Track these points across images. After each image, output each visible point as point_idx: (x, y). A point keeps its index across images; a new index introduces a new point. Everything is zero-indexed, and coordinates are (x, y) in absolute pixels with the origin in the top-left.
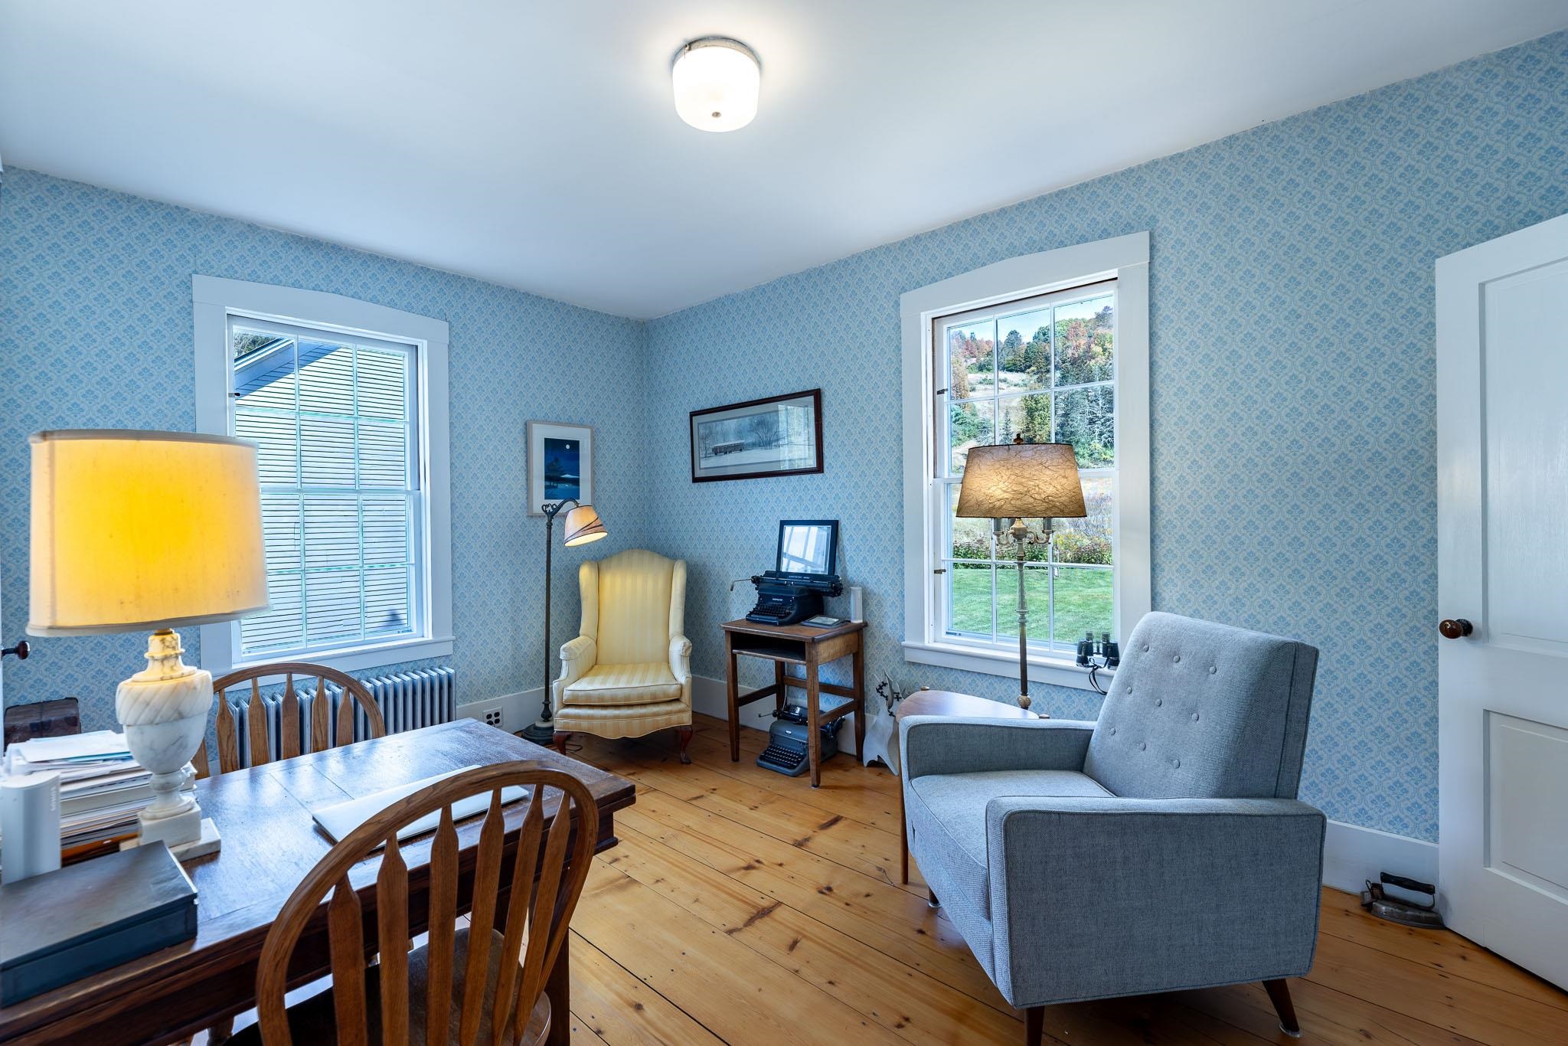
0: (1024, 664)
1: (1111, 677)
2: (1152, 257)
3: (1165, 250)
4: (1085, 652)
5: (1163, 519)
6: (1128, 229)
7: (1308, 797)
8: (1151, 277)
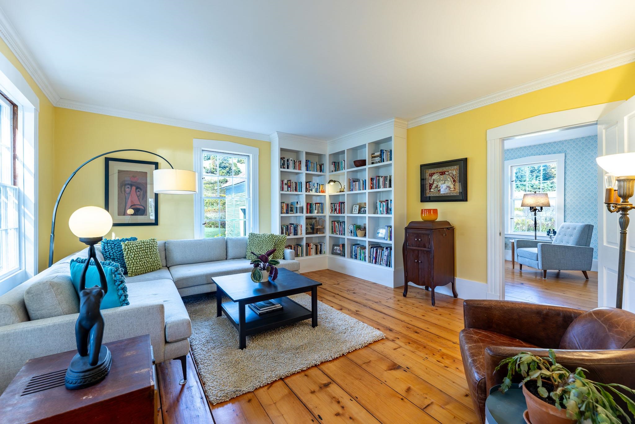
0: (536, 236)
1: (554, 237)
2: (565, 158)
3: (568, 157)
4: (549, 232)
5: (567, 208)
6: (560, 152)
7: (591, 246)
8: (565, 162)
